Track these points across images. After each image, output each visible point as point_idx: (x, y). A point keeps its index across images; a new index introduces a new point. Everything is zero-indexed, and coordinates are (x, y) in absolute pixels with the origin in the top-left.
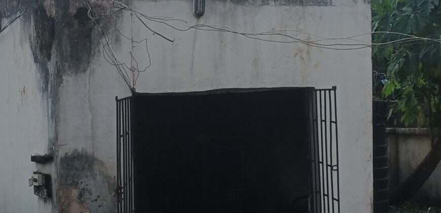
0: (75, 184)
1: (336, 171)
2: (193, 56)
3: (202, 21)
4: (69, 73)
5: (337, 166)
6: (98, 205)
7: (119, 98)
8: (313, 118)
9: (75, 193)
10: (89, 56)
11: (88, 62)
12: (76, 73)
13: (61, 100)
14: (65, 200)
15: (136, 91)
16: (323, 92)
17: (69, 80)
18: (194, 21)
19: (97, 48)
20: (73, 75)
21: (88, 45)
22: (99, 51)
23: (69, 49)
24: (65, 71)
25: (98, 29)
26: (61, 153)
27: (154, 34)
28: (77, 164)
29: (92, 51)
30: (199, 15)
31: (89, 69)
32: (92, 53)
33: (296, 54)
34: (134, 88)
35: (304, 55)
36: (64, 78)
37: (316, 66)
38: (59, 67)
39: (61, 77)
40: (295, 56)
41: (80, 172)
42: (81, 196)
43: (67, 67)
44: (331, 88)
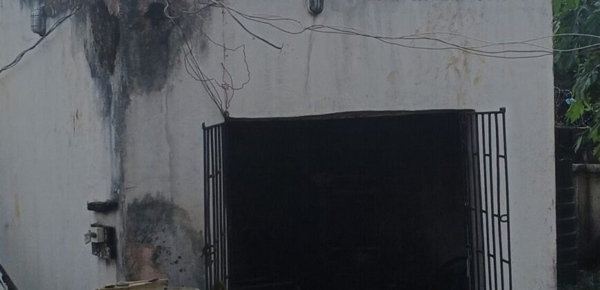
0: (148, 241)
1: (506, 223)
2: (308, 67)
3: (320, 20)
4: (139, 90)
5: (508, 215)
6: (180, 268)
7: (206, 126)
8: (473, 151)
9: (147, 252)
10: (167, 68)
11: (166, 77)
12: (149, 91)
13: (127, 127)
14: (135, 262)
15: (231, 116)
16: (486, 116)
17: (138, 100)
18: (309, 21)
19: (177, 58)
20: (144, 94)
21: (165, 53)
22: (179, 61)
23: (138, 59)
24: (133, 88)
25: (177, 32)
26: (128, 199)
27: (254, 39)
28: (149, 213)
29: (170, 62)
30: (315, 12)
31: (166, 86)
32: (171, 64)
33: (449, 65)
34: (227, 112)
35: (460, 67)
36: (132, 97)
37: (477, 80)
38: (126, 82)
39: (128, 96)
40: (447, 68)
41: (155, 225)
42: (155, 256)
43: (135, 84)
44: (499, 110)
